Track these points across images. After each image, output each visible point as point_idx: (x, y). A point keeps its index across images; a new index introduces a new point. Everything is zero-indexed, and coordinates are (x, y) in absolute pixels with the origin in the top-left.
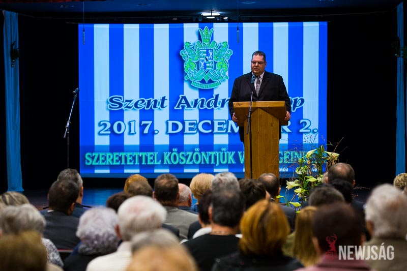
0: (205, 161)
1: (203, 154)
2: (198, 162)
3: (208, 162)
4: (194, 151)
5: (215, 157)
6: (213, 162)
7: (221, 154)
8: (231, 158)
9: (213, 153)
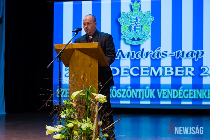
0: (134, 96)
1: (133, 90)
2: (130, 97)
3: (136, 97)
4: (127, 89)
5: (141, 93)
6: (139, 97)
7: (146, 91)
8: (152, 94)
9: (139, 90)
